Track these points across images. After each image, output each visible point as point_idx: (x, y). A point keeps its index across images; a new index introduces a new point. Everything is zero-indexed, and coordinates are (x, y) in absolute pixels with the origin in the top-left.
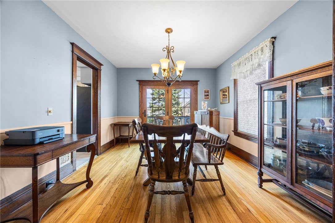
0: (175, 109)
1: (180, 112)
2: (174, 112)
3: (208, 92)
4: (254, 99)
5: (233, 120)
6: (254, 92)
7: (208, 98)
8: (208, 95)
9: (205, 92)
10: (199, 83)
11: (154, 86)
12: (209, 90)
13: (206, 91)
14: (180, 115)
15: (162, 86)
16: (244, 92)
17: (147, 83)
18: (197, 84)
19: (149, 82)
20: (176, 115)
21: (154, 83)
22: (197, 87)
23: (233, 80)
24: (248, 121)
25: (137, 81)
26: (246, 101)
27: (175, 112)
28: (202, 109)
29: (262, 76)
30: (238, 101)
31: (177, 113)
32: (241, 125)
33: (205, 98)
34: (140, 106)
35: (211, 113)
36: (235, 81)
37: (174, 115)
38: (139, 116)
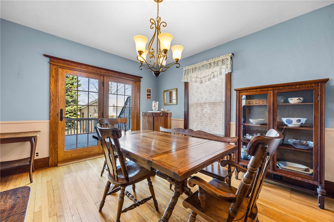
0: (71, 109)
1: (79, 113)
2: (70, 113)
3: (150, 91)
4: (209, 103)
5: (184, 121)
6: (210, 97)
7: (150, 98)
8: (150, 95)
9: (147, 91)
10: (141, 79)
11: (80, 73)
12: (151, 89)
13: (149, 90)
14: (79, 117)
15: (95, 75)
16: (198, 96)
17: (69, 65)
18: (140, 81)
19: (73, 64)
20: (72, 116)
21: (82, 68)
22: (140, 84)
23: (184, 83)
24: (202, 122)
25: (45, 55)
26: (200, 104)
27: (72, 112)
28: (153, 110)
29: (219, 84)
30: (189, 103)
31: (74, 114)
32: (193, 125)
33: (148, 98)
34: (50, 102)
35: (167, 115)
36: (186, 84)
37: (70, 116)
38: (50, 119)
